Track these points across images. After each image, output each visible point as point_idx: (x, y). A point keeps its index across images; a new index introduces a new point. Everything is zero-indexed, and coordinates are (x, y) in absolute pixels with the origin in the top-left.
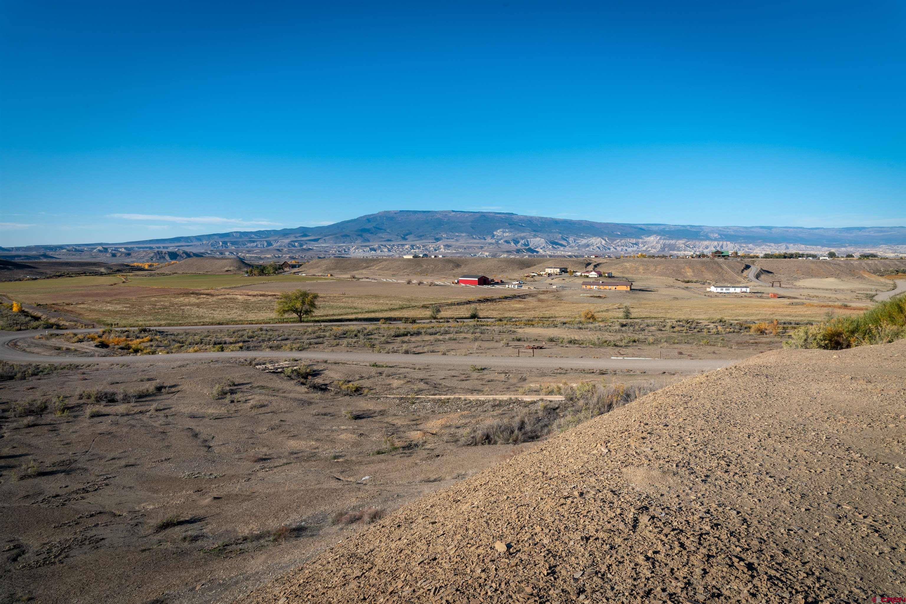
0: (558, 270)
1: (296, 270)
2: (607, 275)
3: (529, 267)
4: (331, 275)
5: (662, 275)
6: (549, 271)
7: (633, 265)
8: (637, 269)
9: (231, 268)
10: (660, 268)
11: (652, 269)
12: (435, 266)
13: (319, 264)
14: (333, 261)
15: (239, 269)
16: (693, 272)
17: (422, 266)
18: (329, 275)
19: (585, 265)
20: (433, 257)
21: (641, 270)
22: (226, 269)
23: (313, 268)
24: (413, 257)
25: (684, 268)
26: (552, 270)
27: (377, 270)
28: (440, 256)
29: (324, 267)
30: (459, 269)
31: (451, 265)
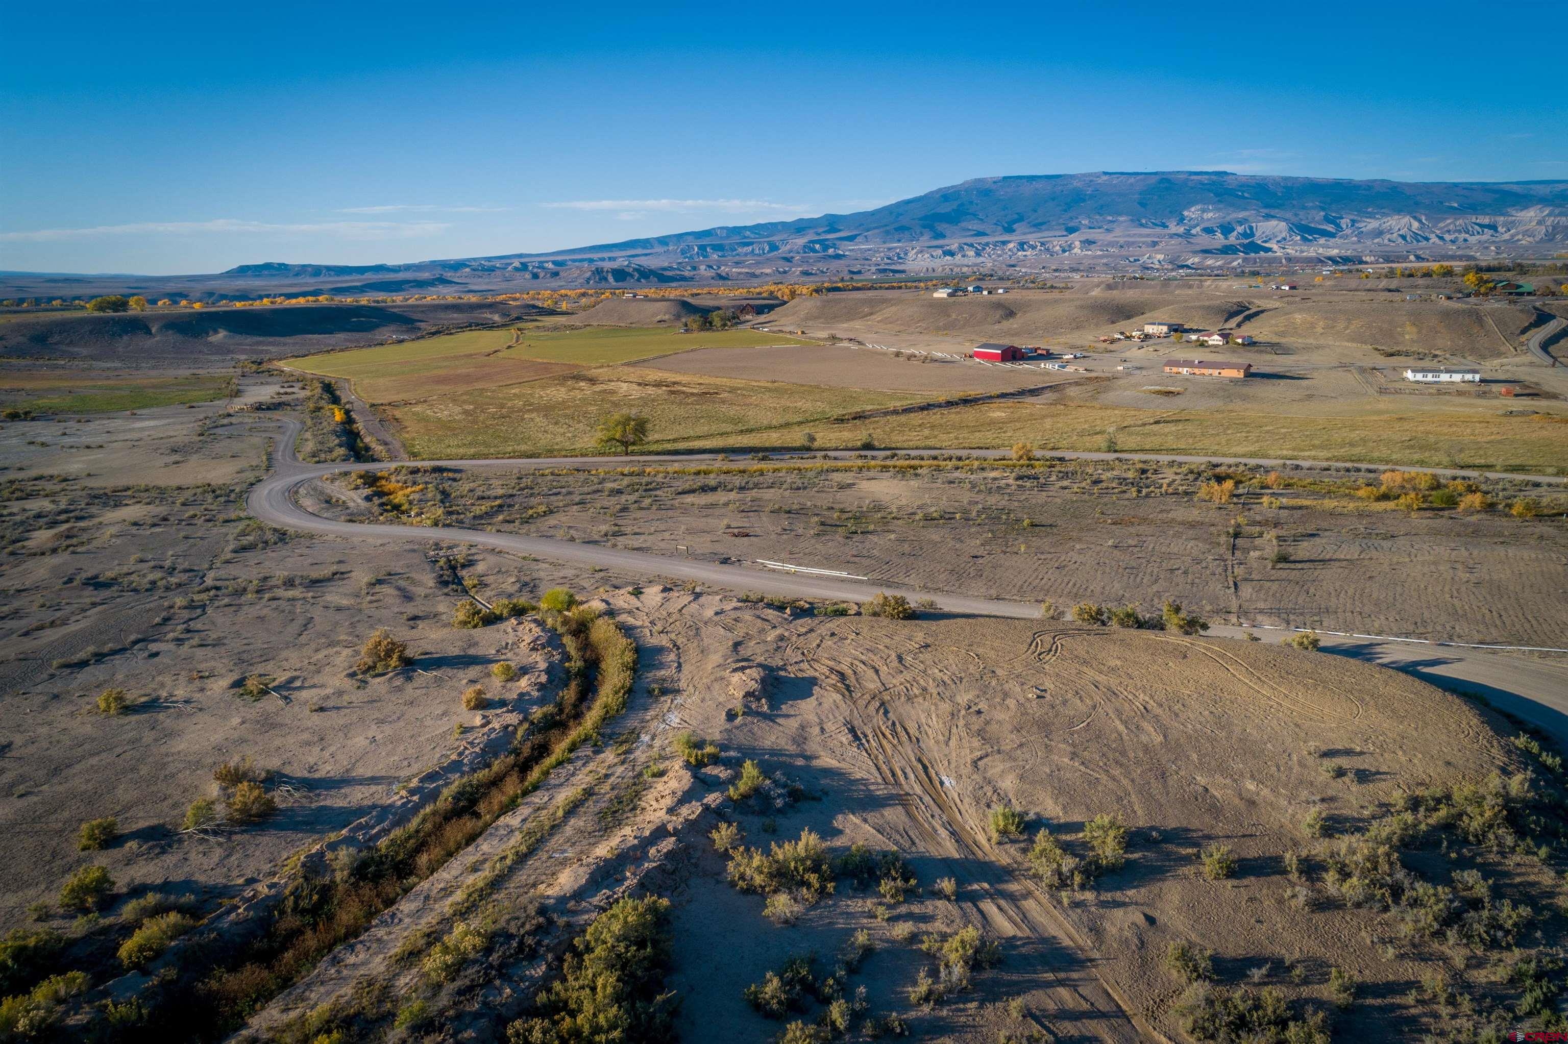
0: (1165, 329)
1: (762, 318)
2: (1240, 341)
3: (1129, 317)
4: (803, 333)
5: (1353, 340)
6: (1149, 329)
7: (1309, 318)
8: (1313, 326)
9: (667, 317)
10: (1356, 324)
11: (1341, 325)
12: (971, 316)
13: (797, 309)
14: (818, 304)
15: (678, 317)
16: (1419, 332)
18: (800, 332)
19: (1226, 316)
21: (1319, 330)
22: (659, 318)
23: (787, 315)
25: (1403, 325)
26: (1155, 327)
27: (878, 322)
29: (802, 314)
30: (1011, 320)
31: (999, 313)
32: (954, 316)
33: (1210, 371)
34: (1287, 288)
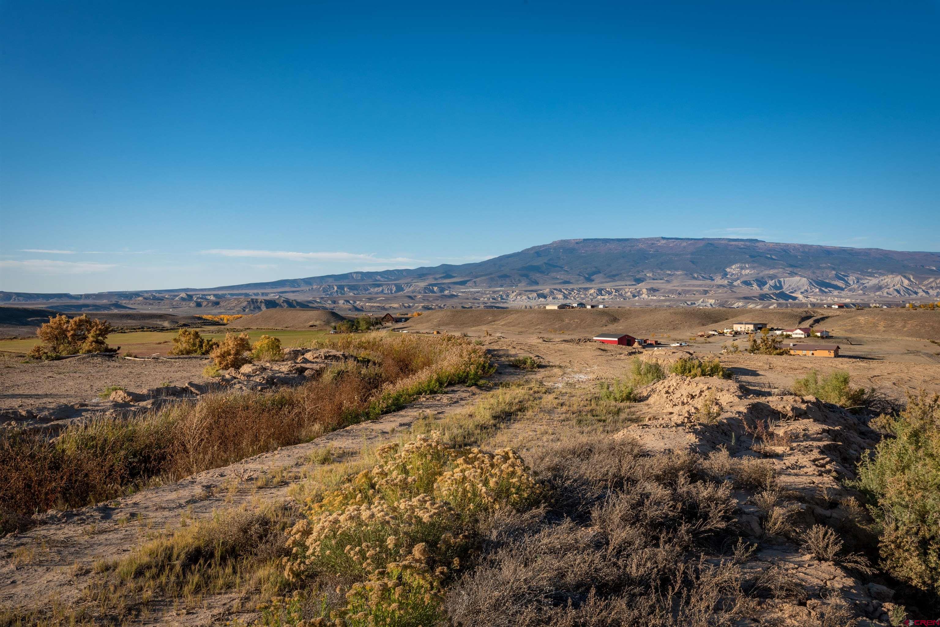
0: (751, 327)
1: (400, 325)
2: (819, 334)
3: (716, 322)
4: (438, 333)
5: (912, 336)
6: (738, 328)
7: (870, 319)
8: (875, 325)
9: (317, 323)
10: (911, 324)
11: (899, 325)
12: (582, 321)
13: (431, 318)
14: (449, 313)
15: (328, 323)
17: (563, 321)
18: (435, 333)
19: (798, 320)
20: (589, 307)
21: (881, 328)
22: (311, 323)
23: (422, 323)
24: (559, 307)
26: (743, 326)
27: (502, 325)
28: (601, 306)
29: (435, 322)
30: (616, 324)
31: (605, 319)
32: (567, 321)
33: (804, 352)
34: (837, 307)
